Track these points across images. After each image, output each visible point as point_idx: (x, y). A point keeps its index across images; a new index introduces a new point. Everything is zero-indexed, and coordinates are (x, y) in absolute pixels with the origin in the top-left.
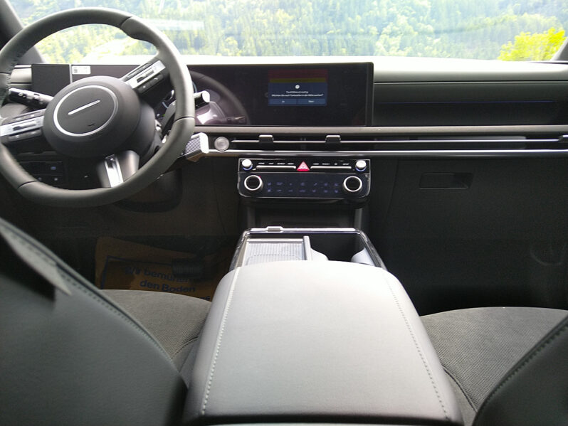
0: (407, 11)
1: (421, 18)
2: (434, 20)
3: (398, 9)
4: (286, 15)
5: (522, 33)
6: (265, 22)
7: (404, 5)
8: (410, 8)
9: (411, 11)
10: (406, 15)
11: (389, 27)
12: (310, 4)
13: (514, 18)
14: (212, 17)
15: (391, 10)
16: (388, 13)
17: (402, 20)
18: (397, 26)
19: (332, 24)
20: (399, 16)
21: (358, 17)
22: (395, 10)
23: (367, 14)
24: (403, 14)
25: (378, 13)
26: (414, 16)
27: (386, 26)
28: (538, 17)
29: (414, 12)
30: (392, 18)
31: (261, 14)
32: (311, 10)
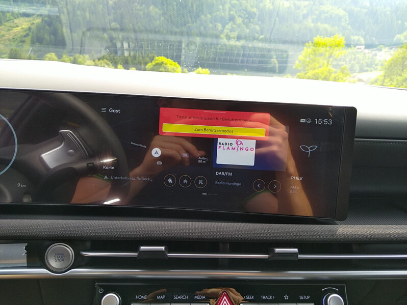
0: (242, 15)
1: (252, 20)
2: (260, 22)
3: (236, 12)
4: (157, 10)
5: (318, 36)
6: (141, 13)
7: (240, 10)
8: (245, 13)
9: (245, 15)
10: (242, 17)
11: (230, 24)
12: (175, 3)
13: (312, 25)
14: (101, 6)
15: (232, 12)
16: (229, 14)
17: (239, 20)
18: (235, 24)
19: (190, 19)
20: (237, 17)
21: (209, 16)
22: (234, 13)
23: (215, 14)
24: (239, 16)
25: (223, 14)
26: (247, 18)
27: (228, 24)
28: (326, 26)
29: (247, 16)
30: (232, 19)
31: (138, 7)
32: (175, 7)
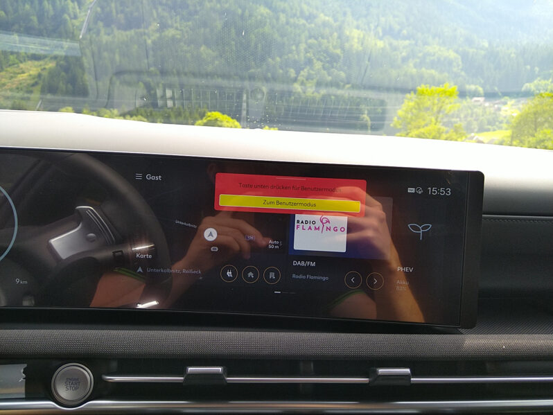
0: (322, 58)
1: (335, 64)
2: (346, 68)
3: (314, 55)
4: (210, 51)
5: (423, 86)
6: (188, 55)
7: (320, 52)
8: (325, 55)
9: (325, 57)
10: (321, 61)
11: (305, 70)
12: (233, 43)
13: (414, 71)
14: (136, 46)
15: (308, 54)
16: (305, 57)
17: (318, 65)
18: (313, 70)
19: (253, 63)
20: (315, 61)
21: (278, 59)
22: (312, 55)
23: (286, 57)
24: (318, 59)
25: (296, 56)
26: (328, 62)
27: (303, 69)
28: (433, 72)
29: (328, 59)
30: (309, 62)
31: (185, 48)
32: (234, 48)
